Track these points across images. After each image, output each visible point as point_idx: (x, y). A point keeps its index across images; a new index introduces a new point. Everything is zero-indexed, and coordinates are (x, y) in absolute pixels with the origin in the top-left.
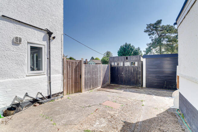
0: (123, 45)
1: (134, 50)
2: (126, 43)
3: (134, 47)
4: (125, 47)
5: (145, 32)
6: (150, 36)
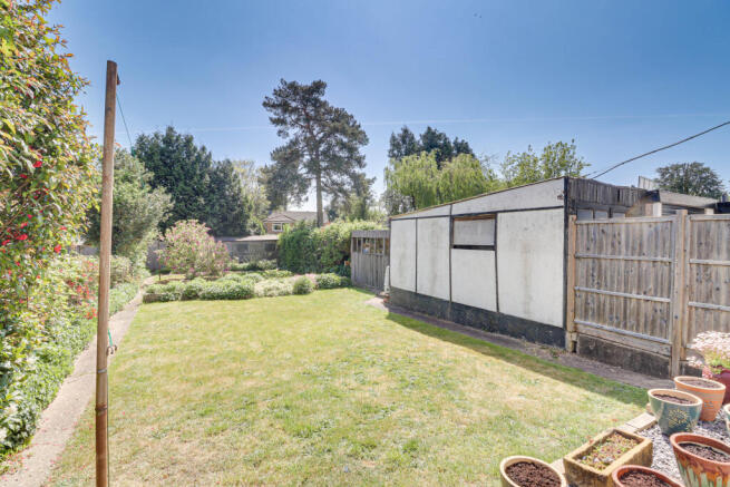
0: (156, 136)
1: (213, 166)
2: (171, 129)
3: (209, 156)
4: (162, 145)
5: (265, 104)
6: (279, 127)
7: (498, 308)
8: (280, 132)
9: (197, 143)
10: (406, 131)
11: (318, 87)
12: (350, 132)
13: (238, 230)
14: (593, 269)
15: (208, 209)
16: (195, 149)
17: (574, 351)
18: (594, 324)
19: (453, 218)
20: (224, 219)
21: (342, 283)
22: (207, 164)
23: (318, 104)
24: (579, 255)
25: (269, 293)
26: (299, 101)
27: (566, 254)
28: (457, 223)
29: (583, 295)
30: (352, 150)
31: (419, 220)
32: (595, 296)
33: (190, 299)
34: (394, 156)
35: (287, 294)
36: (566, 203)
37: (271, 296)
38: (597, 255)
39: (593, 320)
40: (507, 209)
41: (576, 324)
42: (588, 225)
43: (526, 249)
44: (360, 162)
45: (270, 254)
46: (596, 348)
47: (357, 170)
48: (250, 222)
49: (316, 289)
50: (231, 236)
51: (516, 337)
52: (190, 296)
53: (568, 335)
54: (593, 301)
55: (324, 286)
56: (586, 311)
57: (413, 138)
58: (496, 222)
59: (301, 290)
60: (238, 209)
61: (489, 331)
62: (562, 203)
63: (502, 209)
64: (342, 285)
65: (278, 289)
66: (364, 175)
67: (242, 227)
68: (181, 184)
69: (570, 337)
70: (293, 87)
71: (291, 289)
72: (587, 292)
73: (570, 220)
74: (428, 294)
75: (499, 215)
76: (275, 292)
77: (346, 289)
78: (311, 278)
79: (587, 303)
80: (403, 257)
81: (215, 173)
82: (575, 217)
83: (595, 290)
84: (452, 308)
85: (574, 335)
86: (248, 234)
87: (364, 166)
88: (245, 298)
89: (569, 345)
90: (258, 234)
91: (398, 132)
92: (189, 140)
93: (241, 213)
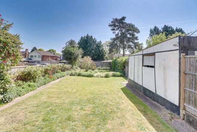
0: (85, 37)
1: (97, 43)
2: (88, 35)
3: (96, 40)
4: (86, 39)
5: (109, 26)
6: (113, 31)
7: (156, 92)
8: (113, 32)
9: (93, 38)
10: (156, 27)
11: (124, 18)
12: (132, 30)
13: (102, 59)
14: (192, 80)
15: (95, 53)
16: (93, 39)
17: (184, 119)
18: (192, 108)
19: (143, 55)
20: (99, 56)
21: (120, 75)
22: (95, 42)
23: (123, 23)
24: (186, 72)
25: (97, 76)
26: (118, 23)
27: (180, 72)
28: (145, 57)
29: (188, 92)
30: (133, 35)
31: (135, 56)
32: (193, 93)
33: (79, 76)
34: (151, 36)
35: (103, 77)
36: (180, 48)
37: (98, 77)
38: (194, 73)
39: (193, 106)
40: (158, 51)
41: (184, 106)
42: (190, 58)
43: (165, 68)
44: (136, 38)
45: (109, 66)
46: (193, 120)
47: (136, 41)
48: (105, 57)
49: (112, 76)
50: (100, 60)
51: (162, 105)
52: (79, 75)
53: (181, 110)
54: (192, 96)
55: (114, 76)
56: (189, 100)
57: (158, 29)
58: (155, 56)
59: (107, 76)
60: (102, 54)
61: (153, 100)
62: (178, 48)
63: (157, 52)
64: (120, 76)
65: (100, 75)
66: (138, 42)
67: (103, 58)
68: (89, 48)
69: (182, 112)
70: (116, 20)
71: (104, 76)
72: (190, 91)
73: (181, 56)
74: (137, 82)
75: (156, 54)
76: (99, 76)
77: (121, 78)
78: (111, 73)
79: (189, 97)
80: (131, 68)
81: (97, 44)
82: (184, 54)
83: (193, 91)
84: (143, 89)
85: (184, 111)
86: (105, 60)
87: (138, 39)
88: (91, 77)
89: (182, 115)
90: (107, 60)
91: (153, 28)
92: (92, 37)
93: (103, 54)
